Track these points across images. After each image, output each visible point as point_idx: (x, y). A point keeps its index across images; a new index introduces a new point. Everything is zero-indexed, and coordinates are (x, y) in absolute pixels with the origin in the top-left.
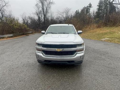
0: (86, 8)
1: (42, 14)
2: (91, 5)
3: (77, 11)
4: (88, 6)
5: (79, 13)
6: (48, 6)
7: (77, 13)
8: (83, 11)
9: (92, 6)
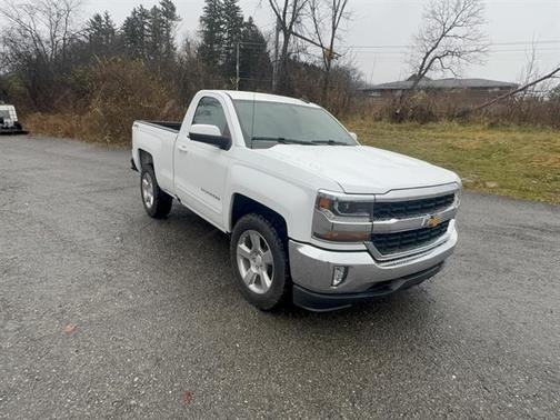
0: (147, 17)
2: (173, 9)
3: (98, 18)
4: (159, 11)
5: (110, 30)
7: (100, 26)
8: (133, 25)
9: (177, 13)
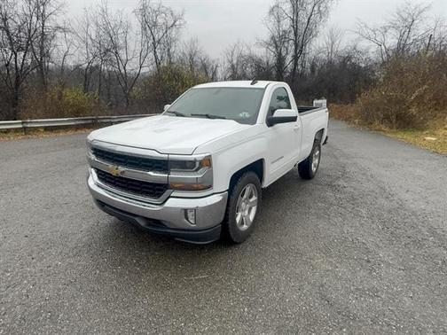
1: (291, 42)
6: (316, 8)
